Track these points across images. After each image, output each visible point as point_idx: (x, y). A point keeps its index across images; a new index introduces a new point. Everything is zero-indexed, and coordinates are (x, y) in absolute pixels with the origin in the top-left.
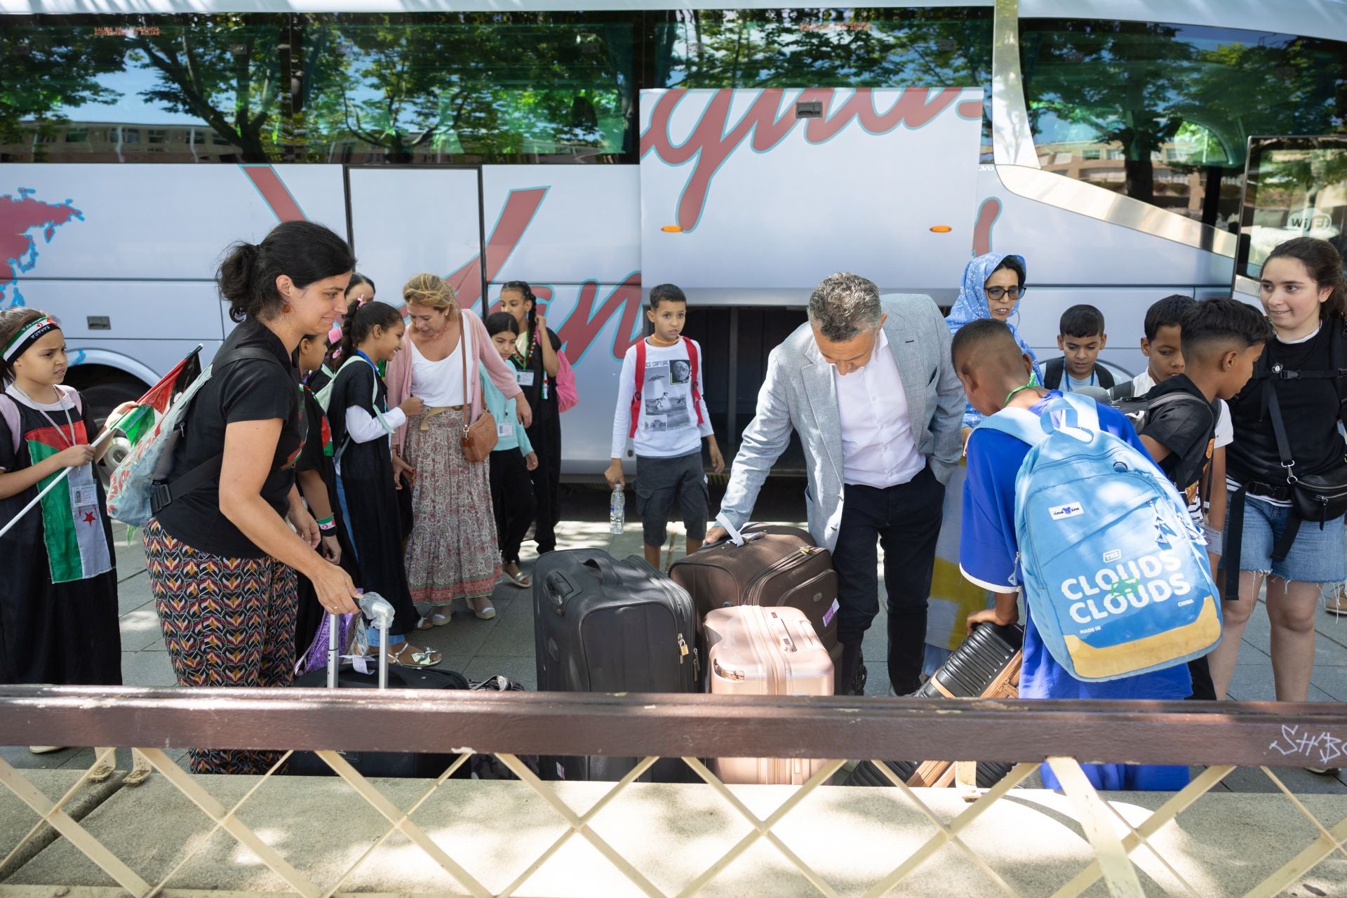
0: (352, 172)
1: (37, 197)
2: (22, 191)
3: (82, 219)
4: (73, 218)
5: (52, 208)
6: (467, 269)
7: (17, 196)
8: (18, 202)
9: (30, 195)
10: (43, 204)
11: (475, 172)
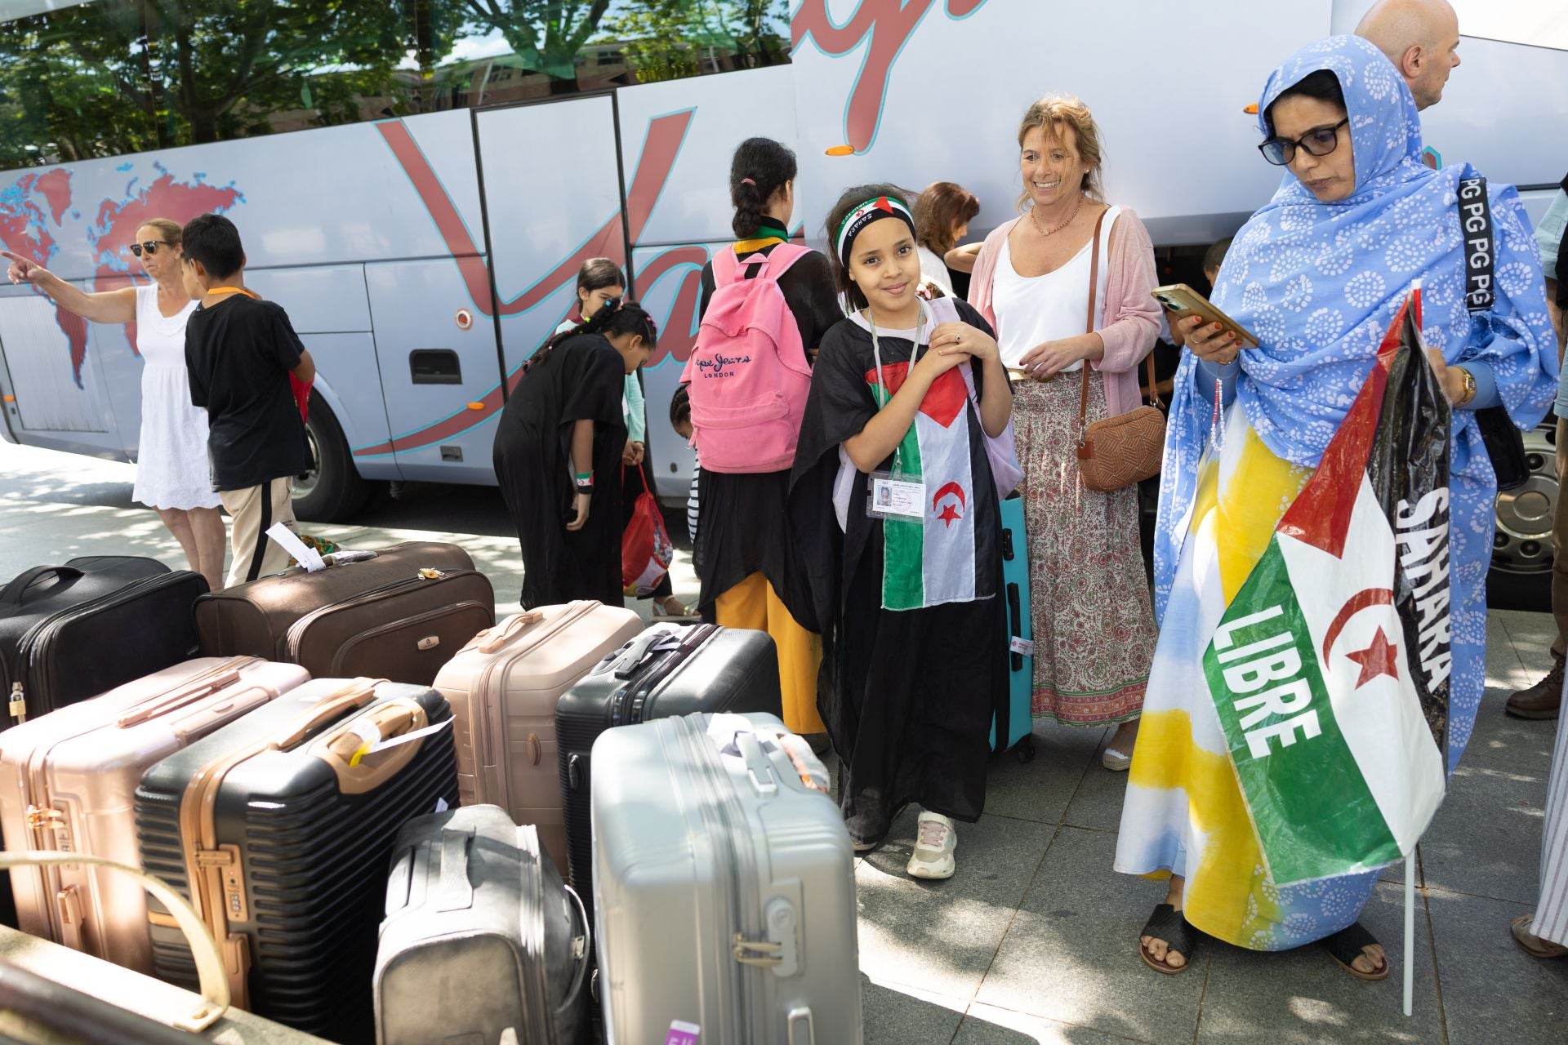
0: (480, 116)
1: (207, 182)
2: (197, 176)
3: (244, 201)
4: (237, 200)
5: (220, 192)
6: (608, 228)
7: (193, 183)
8: (194, 189)
9: (203, 181)
10: (213, 188)
11: (609, 99)
